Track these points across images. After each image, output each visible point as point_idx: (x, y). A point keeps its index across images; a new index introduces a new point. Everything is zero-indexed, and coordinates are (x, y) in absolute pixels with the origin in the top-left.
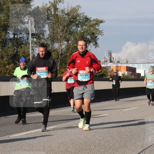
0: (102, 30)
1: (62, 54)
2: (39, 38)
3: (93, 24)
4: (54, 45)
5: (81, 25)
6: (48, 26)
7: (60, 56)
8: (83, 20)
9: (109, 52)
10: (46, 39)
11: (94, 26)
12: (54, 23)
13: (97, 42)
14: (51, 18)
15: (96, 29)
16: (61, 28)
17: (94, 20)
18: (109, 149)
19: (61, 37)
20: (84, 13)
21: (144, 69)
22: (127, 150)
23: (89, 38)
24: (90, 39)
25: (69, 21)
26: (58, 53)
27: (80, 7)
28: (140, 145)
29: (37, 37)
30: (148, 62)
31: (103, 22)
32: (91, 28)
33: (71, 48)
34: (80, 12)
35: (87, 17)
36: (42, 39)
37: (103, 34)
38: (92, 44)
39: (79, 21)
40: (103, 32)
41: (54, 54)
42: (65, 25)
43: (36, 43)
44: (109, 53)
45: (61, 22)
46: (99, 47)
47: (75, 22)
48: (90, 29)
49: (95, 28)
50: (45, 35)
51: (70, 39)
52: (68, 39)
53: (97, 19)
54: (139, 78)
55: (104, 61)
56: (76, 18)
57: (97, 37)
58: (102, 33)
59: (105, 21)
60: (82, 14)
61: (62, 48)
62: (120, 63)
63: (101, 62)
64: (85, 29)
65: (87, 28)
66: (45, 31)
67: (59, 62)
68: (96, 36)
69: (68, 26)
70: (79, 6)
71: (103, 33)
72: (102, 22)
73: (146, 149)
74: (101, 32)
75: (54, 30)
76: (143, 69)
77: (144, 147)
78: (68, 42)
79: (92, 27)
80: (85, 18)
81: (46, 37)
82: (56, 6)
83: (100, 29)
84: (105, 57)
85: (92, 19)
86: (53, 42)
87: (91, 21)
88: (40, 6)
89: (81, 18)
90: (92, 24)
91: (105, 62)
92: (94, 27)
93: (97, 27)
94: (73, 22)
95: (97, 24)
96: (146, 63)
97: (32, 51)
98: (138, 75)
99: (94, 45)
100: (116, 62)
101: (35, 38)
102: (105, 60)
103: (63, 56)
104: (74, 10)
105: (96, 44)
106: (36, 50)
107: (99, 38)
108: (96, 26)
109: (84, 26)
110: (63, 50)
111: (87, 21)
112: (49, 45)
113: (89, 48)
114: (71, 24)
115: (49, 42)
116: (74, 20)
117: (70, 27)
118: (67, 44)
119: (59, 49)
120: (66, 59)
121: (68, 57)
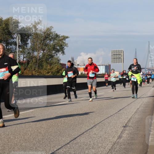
1: (39, 60)
2: (23, 49)
4: (34, 53)
5: (53, 40)
6: (30, 41)
8: (55, 36)
9: (72, 58)
10: (28, 49)
12: (34, 39)
13: (64, 51)
14: (32, 34)
15: (63, 43)
16: (39, 41)
17: (62, 36)
19: (39, 47)
20: (55, 31)
22: (84, 126)
24: (59, 49)
25: (45, 37)
26: (37, 59)
27: (52, 28)
28: (92, 122)
29: (23, 47)
34: (53, 30)
35: (57, 34)
36: (26, 49)
37: (68, 46)
38: (60, 53)
39: (51, 37)
40: (68, 44)
41: (34, 59)
42: (42, 40)
43: (21, 52)
45: (39, 37)
46: (65, 54)
47: (49, 38)
48: (59, 42)
50: (28, 46)
51: (45, 49)
53: (64, 36)
56: (49, 35)
57: (64, 48)
62: (80, 65)
65: (57, 41)
66: (28, 44)
69: (44, 40)
70: (52, 27)
72: (67, 37)
73: (96, 125)
75: (34, 43)
77: (95, 123)
78: (44, 51)
82: (36, 27)
83: (66, 43)
85: (60, 36)
86: (34, 51)
87: (59, 37)
92: (62, 41)
93: (64, 41)
94: (47, 37)
95: (64, 39)
97: (19, 57)
100: (77, 65)
101: (21, 48)
104: (48, 29)
105: (63, 53)
106: (21, 57)
109: (55, 40)
110: (40, 57)
111: (57, 37)
112: (30, 53)
113: (58, 55)
114: (46, 39)
115: (31, 51)
116: (49, 36)
117: (46, 41)
118: (43, 53)
119: (38, 55)
120: (42, 63)
121: (44, 62)
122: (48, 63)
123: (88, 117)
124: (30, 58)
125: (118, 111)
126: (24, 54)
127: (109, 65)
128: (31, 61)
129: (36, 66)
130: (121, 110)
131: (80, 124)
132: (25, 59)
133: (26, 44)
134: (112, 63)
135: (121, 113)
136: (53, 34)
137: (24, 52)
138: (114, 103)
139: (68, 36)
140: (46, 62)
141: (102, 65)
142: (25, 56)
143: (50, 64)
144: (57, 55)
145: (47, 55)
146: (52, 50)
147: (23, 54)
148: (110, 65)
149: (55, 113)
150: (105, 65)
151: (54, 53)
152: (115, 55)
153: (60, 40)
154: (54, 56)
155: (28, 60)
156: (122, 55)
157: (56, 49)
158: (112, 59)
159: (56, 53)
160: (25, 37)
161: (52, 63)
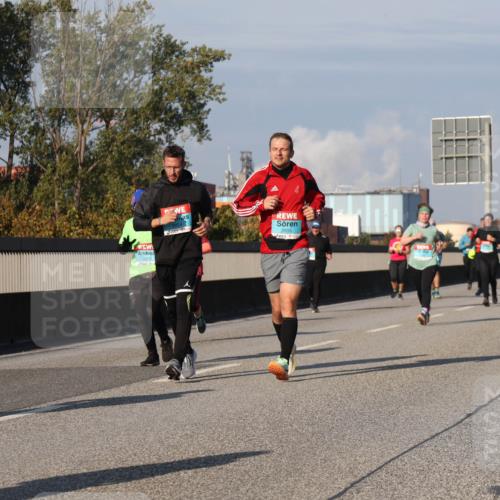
0: (220, 84)
1: (85, 164)
2: (10, 109)
3: (192, 64)
4: (62, 133)
5: (153, 68)
7: (80, 167)
8: (159, 49)
9: (245, 156)
10: (32, 111)
13: (205, 122)
15: (202, 81)
17: (194, 50)
18: (241, 481)
20: (163, 26)
21: (359, 212)
22: (301, 484)
23: (177, 109)
24: (180, 111)
26: (74, 157)
27: (148, 8)
28: (343, 465)
29: (6, 102)
30: (372, 190)
31: (224, 59)
32: (186, 76)
33: (119, 144)
35: (173, 40)
36: (20, 112)
37: (225, 96)
38: (186, 130)
40: (224, 90)
41: (61, 160)
44: (243, 160)
46: (210, 140)
48: (183, 79)
49: (199, 79)
50: (30, 97)
51: (116, 111)
52: (106, 112)
53: (204, 47)
54: (343, 241)
55: (226, 185)
57: (202, 106)
58: (220, 94)
59: (230, 55)
60: (156, 30)
63: (217, 190)
64: (165, 79)
65: (170, 75)
66: (32, 84)
67: (77, 187)
68: (202, 102)
70: (145, 3)
71: (224, 94)
72: (219, 57)
74: (218, 90)
76: (354, 212)
77: (356, 473)
78: (108, 123)
79: (187, 72)
80: (166, 43)
81: (33, 106)
83: (215, 82)
84: (230, 173)
85: (187, 48)
86: (59, 120)
87: (183, 53)
89: (153, 43)
90: (189, 65)
91: (229, 189)
92: (193, 73)
93: (203, 73)
95: (205, 64)
96: (363, 194)
98: (338, 233)
99: (194, 132)
102: (229, 182)
103: (91, 168)
105: (201, 130)
107: (210, 110)
108: (200, 72)
109: (163, 68)
110: (92, 149)
111: (173, 52)
112: (44, 130)
115: (45, 122)
118: (103, 129)
119: (79, 144)
120: (101, 177)
121: (110, 172)
122: (128, 180)
123: (324, 442)
124: (40, 154)
126: (12, 137)
127: (421, 190)
128: (49, 171)
129: (71, 194)
131: (283, 474)
132: (17, 160)
133: (24, 87)
134: (435, 181)
137: (11, 123)
139: (223, 52)
140: (121, 173)
141: (390, 192)
142: (17, 144)
143: (138, 183)
144: (170, 139)
145: (123, 139)
146: (147, 119)
147: (8, 133)
148: (428, 191)
149: (166, 419)
150: (402, 193)
152: (448, 143)
153: (186, 67)
154: (157, 143)
155: (35, 162)
156: (483, 145)
157: (166, 113)
158: (434, 160)
159: (169, 130)
160: (16, 52)
161: (149, 177)
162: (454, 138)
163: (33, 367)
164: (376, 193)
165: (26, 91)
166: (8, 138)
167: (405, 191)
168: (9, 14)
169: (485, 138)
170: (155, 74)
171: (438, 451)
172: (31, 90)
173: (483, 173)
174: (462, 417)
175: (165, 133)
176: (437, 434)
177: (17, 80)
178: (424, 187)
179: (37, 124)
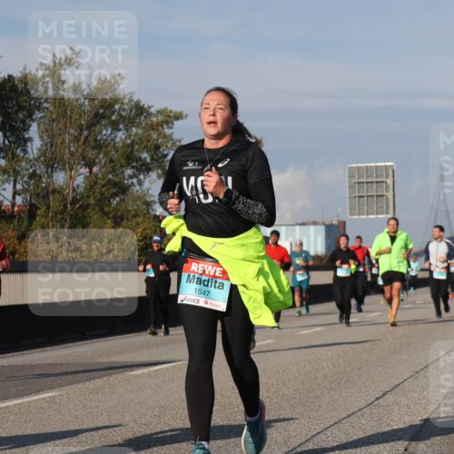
1: (74, 201)
2: (13, 159)
3: (157, 123)
4: (55, 178)
5: (126, 126)
6: (39, 128)
7: (69, 206)
8: (131, 112)
10: (31, 161)
11: (160, 128)
12: (53, 120)
14: (45, 105)
15: (165, 136)
16: (72, 131)
17: (159, 112)
19: (72, 154)
20: (134, 93)
21: (291, 239)
23: (145, 159)
24: (148, 160)
25: (93, 113)
26: (64, 198)
29: (10, 153)
30: (300, 222)
31: (182, 118)
32: (152, 132)
33: (100, 186)
35: (142, 104)
36: (21, 161)
38: (153, 175)
39: (119, 114)
41: (54, 199)
42: (82, 125)
43: (5, 171)
45: (71, 117)
47: (110, 118)
48: (149, 135)
49: (162, 134)
50: (29, 149)
51: (97, 161)
52: (90, 161)
53: (166, 109)
56: (111, 106)
57: (166, 155)
59: (187, 116)
60: (129, 96)
61: (75, 185)
64: (136, 135)
65: (140, 131)
66: (30, 139)
67: (66, 221)
68: (166, 153)
69: (91, 125)
72: (179, 116)
75: (53, 137)
76: (287, 239)
78: (91, 170)
79: (153, 129)
80: (136, 107)
81: (31, 157)
83: (175, 137)
85: (153, 110)
86: (52, 168)
87: (150, 114)
88: (17, 74)
89: (126, 107)
90: (154, 124)
92: (158, 130)
93: (166, 130)
94: (103, 116)
95: (167, 123)
96: (294, 225)
99: (159, 177)
101: (3, 158)
103: (77, 206)
106: (5, 190)
108: (163, 129)
109: (133, 126)
110: (79, 191)
111: (142, 114)
112: (40, 177)
113: (146, 184)
114: (98, 122)
115: (41, 170)
116: (108, 113)
117: (97, 128)
118: (88, 174)
119: (68, 186)
120: (85, 213)
121: (93, 209)
122: (107, 214)
124: (38, 195)
125: (378, 399)
126: (15, 182)
127: (339, 222)
128: (44, 209)
130: (387, 392)
132: (19, 200)
133: (23, 142)
134: (351, 214)
135: (387, 406)
136: (122, 103)
137: (14, 170)
138: (359, 369)
139: (181, 113)
140: (102, 210)
141: (315, 223)
142: (19, 187)
143: (115, 217)
144: (140, 183)
145: (103, 183)
146: (122, 166)
147: (12, 179)
148: (344, 223)
149: (138, 403)
150: (324, 224)
151: (131, 177)
152: (361, 185)
153: (152, 125)
154: (130, 186)
155: (33, 201)
156: (387, 186)
157: (137, 162)
158: (350, 198)
159: (139, 175)
160: (16, 114)
161: (124, 213)
162: (365, 180)
163: (34, 363)
164: (304, 224)
165: (25, 145)
166: (12, 183)
167: (327, 223)
168: (11, 84)
169: (390, 181)
170: (127, 131)
171: (353, 427)
172: (29, 144)
173: (388, 207)
174: (373, 400)
175: (136, 177)
176: (353, 413)
177: (18, 136)
178: (341, 219)
179: (34, 171)
